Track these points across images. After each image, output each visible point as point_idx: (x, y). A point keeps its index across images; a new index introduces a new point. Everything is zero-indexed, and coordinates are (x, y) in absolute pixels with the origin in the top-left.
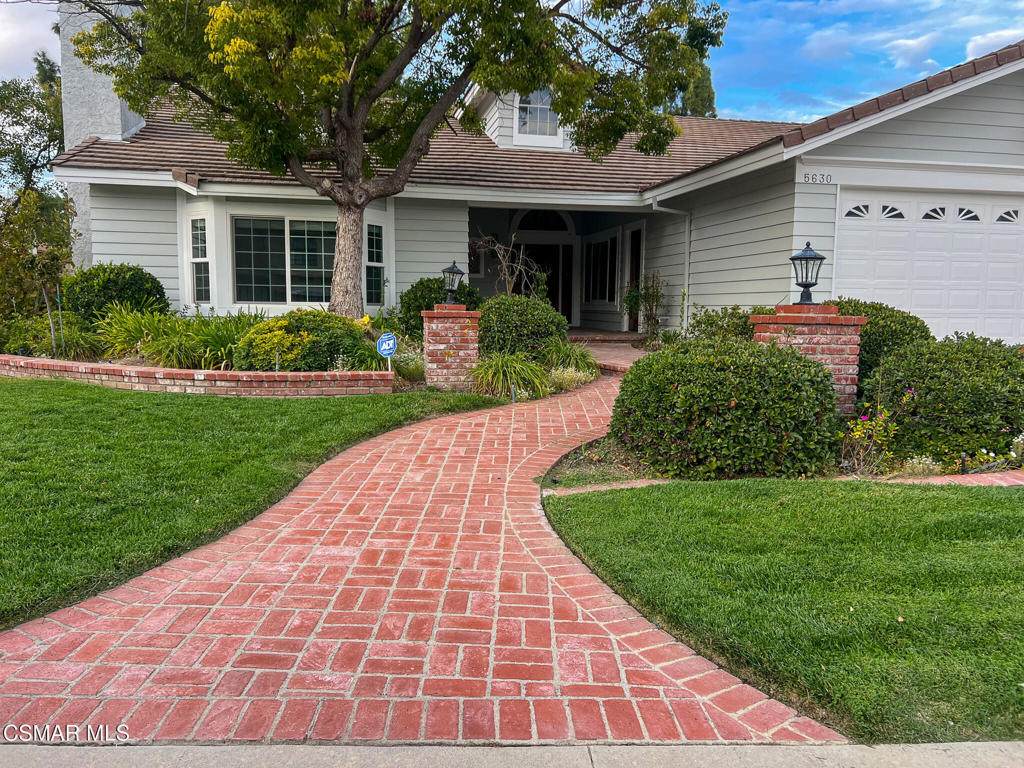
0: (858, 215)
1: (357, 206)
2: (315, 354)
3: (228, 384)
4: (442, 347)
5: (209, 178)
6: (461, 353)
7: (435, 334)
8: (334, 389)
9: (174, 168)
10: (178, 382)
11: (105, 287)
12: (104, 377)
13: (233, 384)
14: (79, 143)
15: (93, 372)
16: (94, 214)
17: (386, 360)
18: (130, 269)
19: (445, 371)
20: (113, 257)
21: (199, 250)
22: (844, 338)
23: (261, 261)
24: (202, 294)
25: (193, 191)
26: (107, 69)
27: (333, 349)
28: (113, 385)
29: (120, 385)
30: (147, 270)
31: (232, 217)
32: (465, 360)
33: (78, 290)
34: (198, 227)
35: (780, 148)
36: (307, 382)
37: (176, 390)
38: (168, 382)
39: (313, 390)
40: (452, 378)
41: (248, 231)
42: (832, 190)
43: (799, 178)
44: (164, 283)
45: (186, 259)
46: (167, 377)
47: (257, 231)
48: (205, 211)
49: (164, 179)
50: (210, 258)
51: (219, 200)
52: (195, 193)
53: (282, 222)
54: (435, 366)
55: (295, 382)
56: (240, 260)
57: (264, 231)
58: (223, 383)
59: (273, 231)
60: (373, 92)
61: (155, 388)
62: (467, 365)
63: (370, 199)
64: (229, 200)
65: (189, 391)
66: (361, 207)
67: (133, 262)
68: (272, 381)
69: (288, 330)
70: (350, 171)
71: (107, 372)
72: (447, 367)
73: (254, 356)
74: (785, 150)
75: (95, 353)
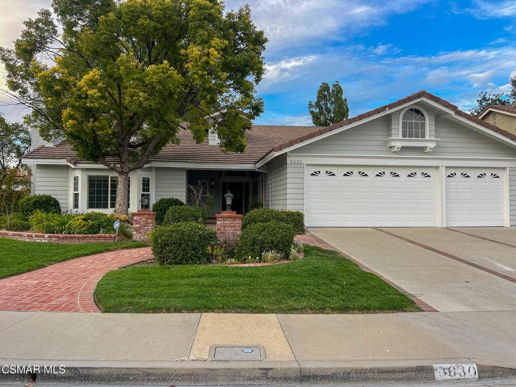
0: (315, 175)
1: (125, 173)
2: (93, 228)
3: (55, 239)
4: (138, 225)
5: (79, 161)
6: (146, 228)
7: (136, 221)
8: (92, 241)
9: (67, 158)
10: (39, 238)
11: (34, 203)
12: (17, 237)
13: (57, 239)
14: (36, 148)
15: (14, 235)
16: (38, 175)
17: (116, 230)
18: (46, 196)
19: (139, 235)
20: (40, 192)
21: (76, 189)
22: (235, 222)
23: (99, 192)
24: (76, 206)
25: (73, 166)
26: (36, 126)
27: (99, 226)
28: (19, 239)
29: (22, 240)
30: (53, 196)
31: (88, 176)
32: (146, 230)
33: (24, 204)
34: (76, 179)
35: (273, 152)
36: (83, 238)
37: (39, 241)
38: (36, 238)
39: (85, 241)
40: (142, 237)
41: (94, 181)
42: (302, 166)
43: (288, 162)
44: (60, 201)
45: (72, 192)
46: (36, 236)
47: (98, 181)
48: (78, 174)
49: (64, 162)
50: (79, 192)
51: (83, 170)
52: (73, 167)
53: (108, 177)
54: (135, 233)
55: (78, 238)
56: (91, 193)
57: (101, 181)
58: (54, 239)
59: (104, 181)
60: (131, 132)
61: (32, 240)
62: (148, 232)
63: (130, 170)
64: (87, 169)
65: (43, 241)
66: (127, 173)
67: (47, 193)
68: (71, 238)
69: (84, 220)
70: (122, 160)
71: (18, 235)
72: (140, 233)
73: (71, 229)
74: (275, 153)
75: (27, 228)
